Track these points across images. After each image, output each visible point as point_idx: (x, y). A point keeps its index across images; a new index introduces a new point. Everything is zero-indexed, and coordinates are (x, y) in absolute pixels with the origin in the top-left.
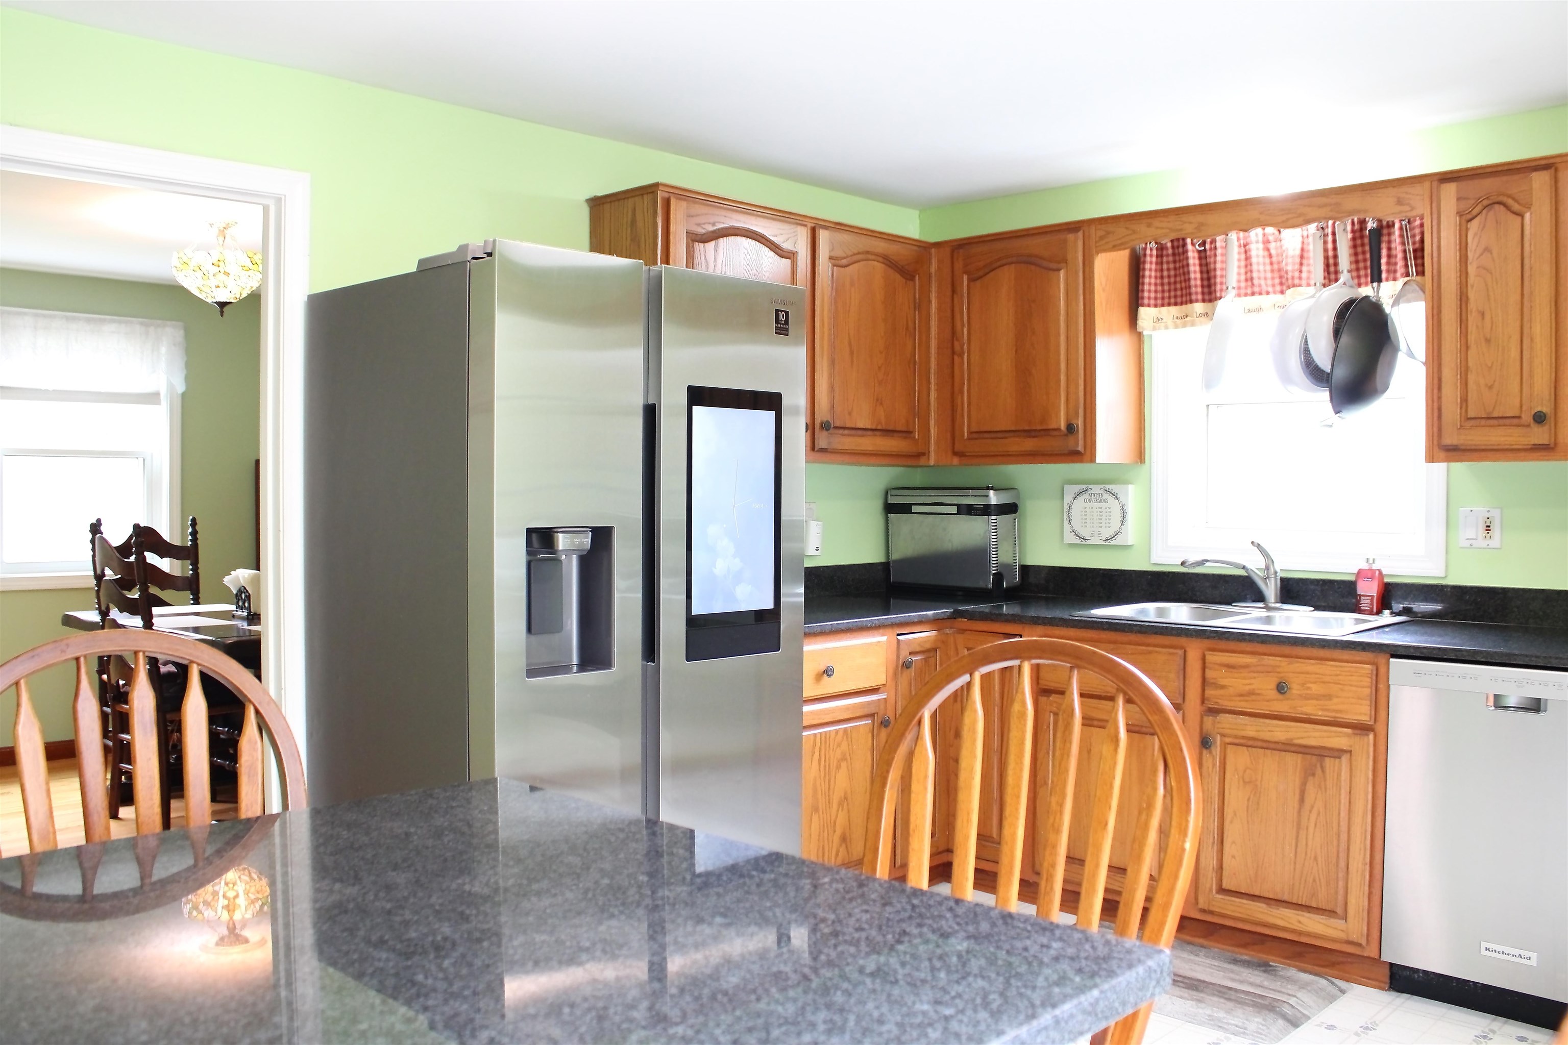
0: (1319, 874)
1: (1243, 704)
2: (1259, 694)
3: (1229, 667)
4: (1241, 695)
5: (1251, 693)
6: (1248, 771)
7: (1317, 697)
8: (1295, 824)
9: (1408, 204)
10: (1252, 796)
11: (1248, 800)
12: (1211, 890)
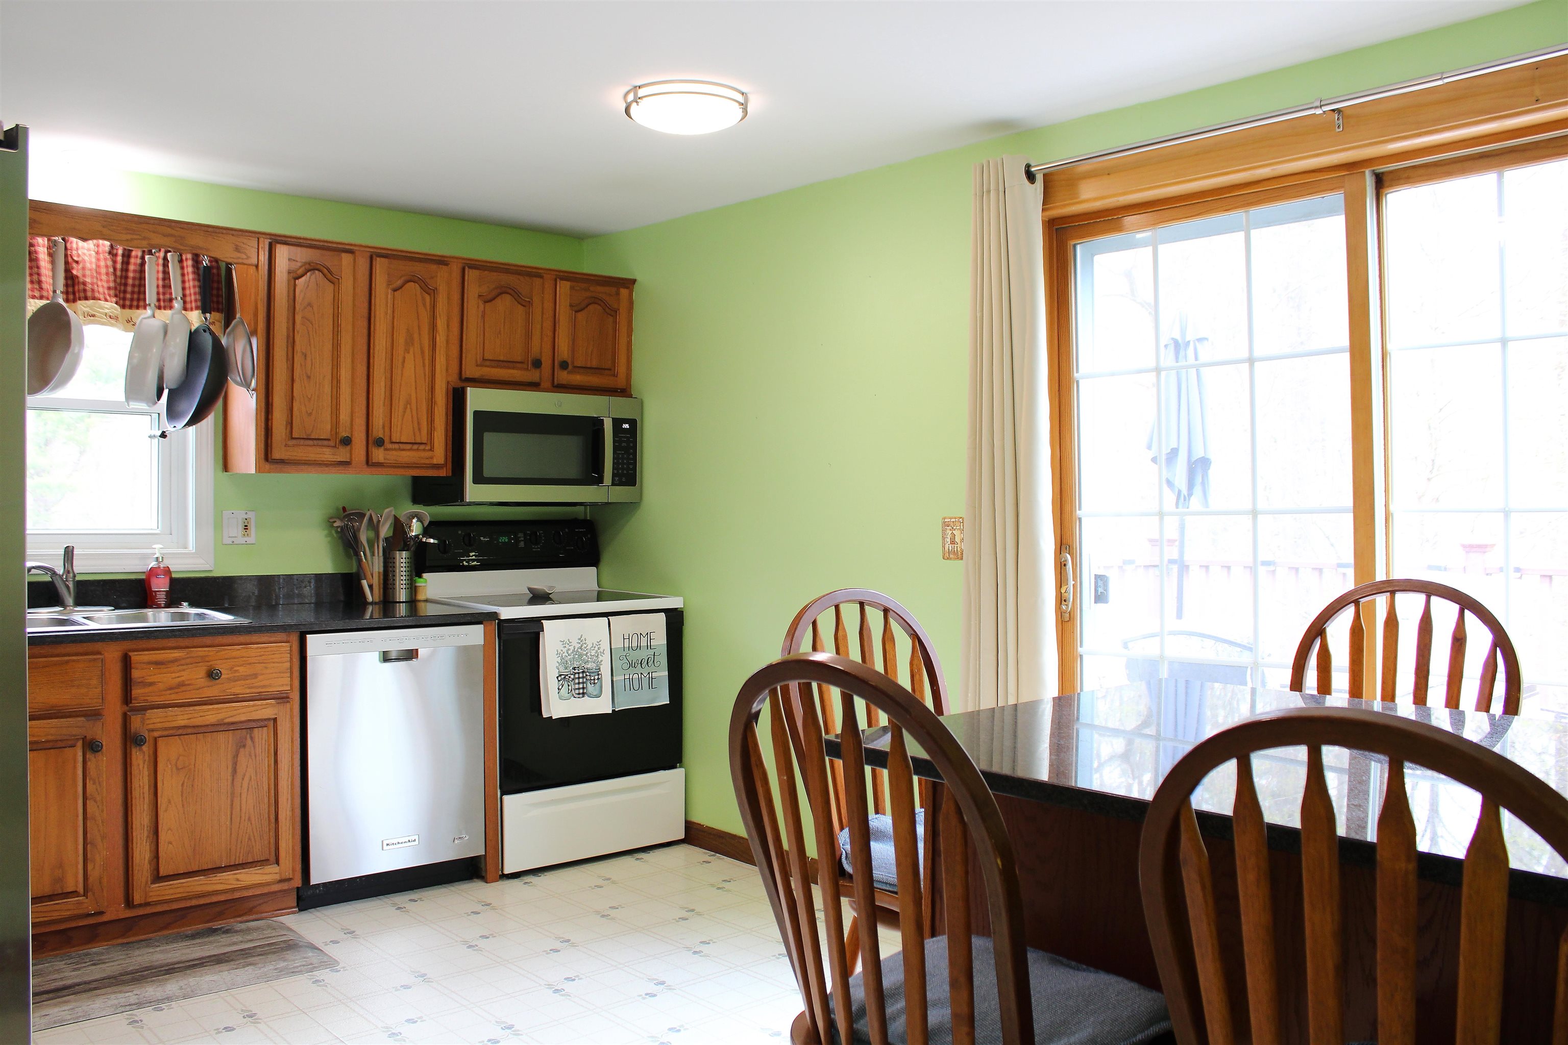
0: (253, 833)
1: (173, 696)
2: (189, 685)
3: (158, 663)
4: (171, 689)
5: (182, 684)
6: (181, 758)
7: (245, 678)
8: (229, 795)
9: (245, 253)
10: (186, 781)
11: (183, 785)
12: (147, 882)
